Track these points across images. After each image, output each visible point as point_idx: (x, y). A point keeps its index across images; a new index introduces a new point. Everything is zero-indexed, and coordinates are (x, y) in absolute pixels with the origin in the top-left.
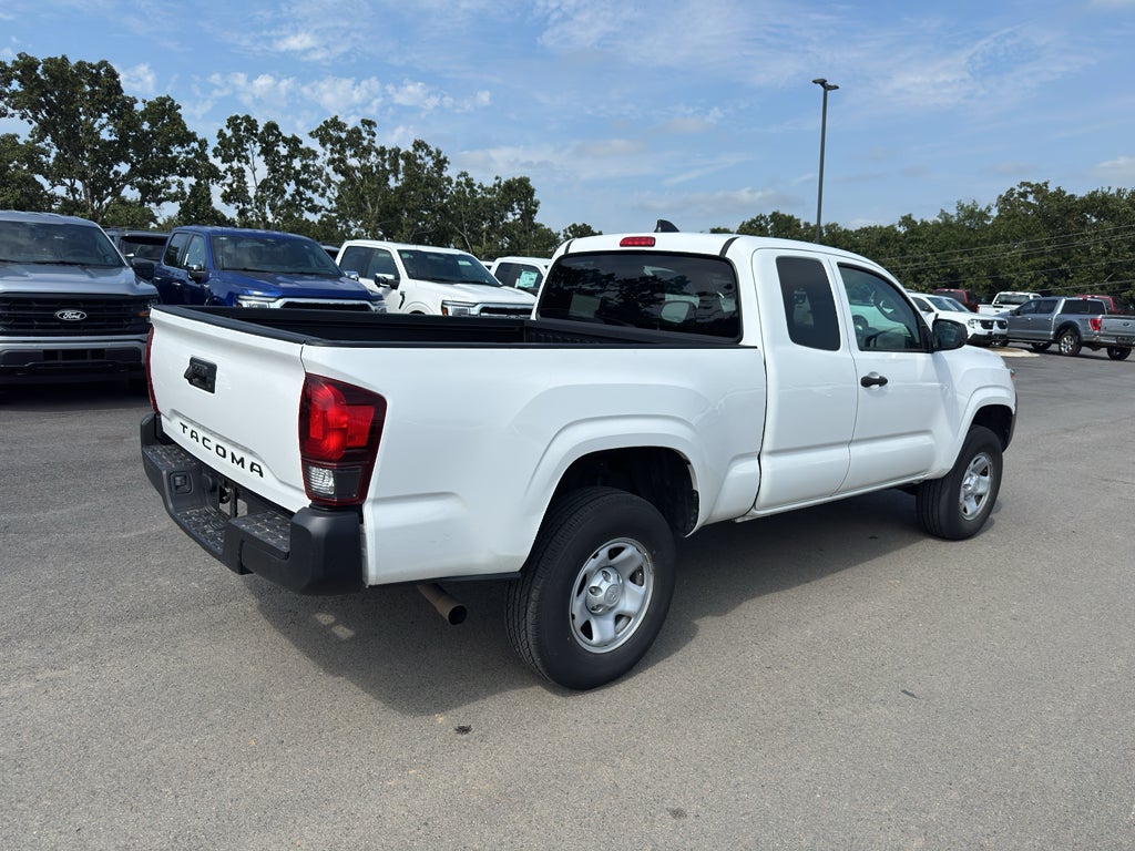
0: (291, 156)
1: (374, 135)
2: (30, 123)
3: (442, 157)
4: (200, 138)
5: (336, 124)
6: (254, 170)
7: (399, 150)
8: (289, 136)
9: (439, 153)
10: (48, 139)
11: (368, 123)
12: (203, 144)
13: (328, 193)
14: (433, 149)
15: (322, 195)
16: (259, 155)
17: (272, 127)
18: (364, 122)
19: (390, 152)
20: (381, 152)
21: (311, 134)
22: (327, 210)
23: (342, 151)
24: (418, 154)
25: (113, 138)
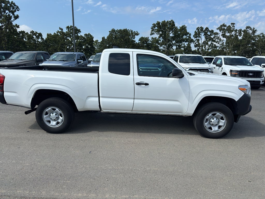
0: (211, 35)
1: (234, 26)
2: (158, 35)
3: (255, 30)
4: (190, 33)
5: (224, 25)
6: (201, 39)
7: (241, 30)
8: (211, 30)
9: (254, 29)
10: (161, 38)
11: (233, 24)
12: (190, 35)
13: (220, 43)
14: (252, 28)
15: (218, 44)
16: (203, 36)
17: (207, 29)
18: (232, 24)
19: (239, 30)
20: (236, 31)
21: (217, 29)
22: (219, 47)
23: (225, 32)
24: (247, 30)
25: (173, 36)
